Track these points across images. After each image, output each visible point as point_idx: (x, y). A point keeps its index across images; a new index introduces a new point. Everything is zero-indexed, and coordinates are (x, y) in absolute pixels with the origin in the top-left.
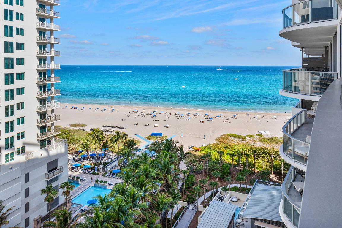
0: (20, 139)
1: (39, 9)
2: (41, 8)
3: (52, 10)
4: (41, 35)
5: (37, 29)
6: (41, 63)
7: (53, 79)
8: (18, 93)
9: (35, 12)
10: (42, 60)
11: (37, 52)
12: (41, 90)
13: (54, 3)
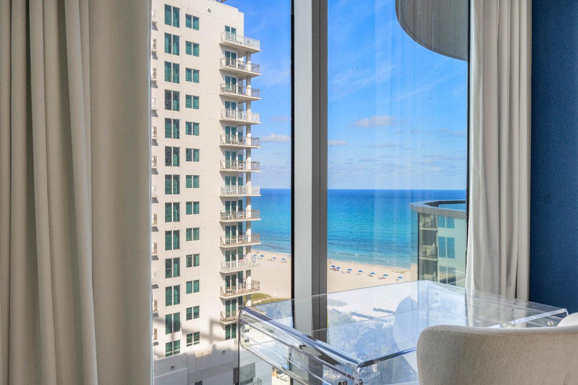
0: (191, 318)
1: (224, 86)
2: (229, 84)
3: (249, 86)
4: (229, 133)
5: (222, 122)
6: (229, 184)
7: (249, 214)
8: (189, 238)
9: (219, 92)
10: (231, 179)
11: (221, 163)
12: (227, 233)
13: (253, 73)
